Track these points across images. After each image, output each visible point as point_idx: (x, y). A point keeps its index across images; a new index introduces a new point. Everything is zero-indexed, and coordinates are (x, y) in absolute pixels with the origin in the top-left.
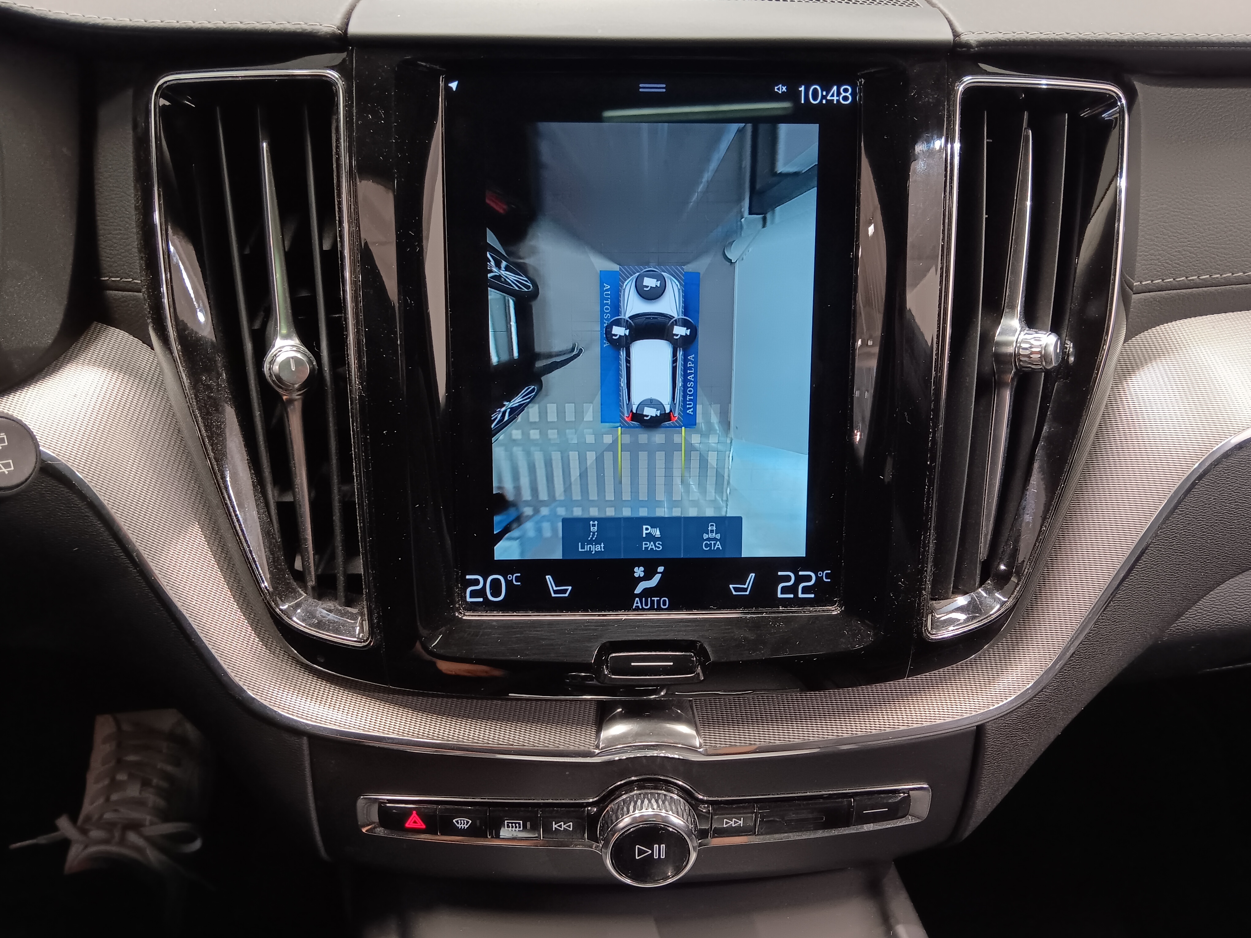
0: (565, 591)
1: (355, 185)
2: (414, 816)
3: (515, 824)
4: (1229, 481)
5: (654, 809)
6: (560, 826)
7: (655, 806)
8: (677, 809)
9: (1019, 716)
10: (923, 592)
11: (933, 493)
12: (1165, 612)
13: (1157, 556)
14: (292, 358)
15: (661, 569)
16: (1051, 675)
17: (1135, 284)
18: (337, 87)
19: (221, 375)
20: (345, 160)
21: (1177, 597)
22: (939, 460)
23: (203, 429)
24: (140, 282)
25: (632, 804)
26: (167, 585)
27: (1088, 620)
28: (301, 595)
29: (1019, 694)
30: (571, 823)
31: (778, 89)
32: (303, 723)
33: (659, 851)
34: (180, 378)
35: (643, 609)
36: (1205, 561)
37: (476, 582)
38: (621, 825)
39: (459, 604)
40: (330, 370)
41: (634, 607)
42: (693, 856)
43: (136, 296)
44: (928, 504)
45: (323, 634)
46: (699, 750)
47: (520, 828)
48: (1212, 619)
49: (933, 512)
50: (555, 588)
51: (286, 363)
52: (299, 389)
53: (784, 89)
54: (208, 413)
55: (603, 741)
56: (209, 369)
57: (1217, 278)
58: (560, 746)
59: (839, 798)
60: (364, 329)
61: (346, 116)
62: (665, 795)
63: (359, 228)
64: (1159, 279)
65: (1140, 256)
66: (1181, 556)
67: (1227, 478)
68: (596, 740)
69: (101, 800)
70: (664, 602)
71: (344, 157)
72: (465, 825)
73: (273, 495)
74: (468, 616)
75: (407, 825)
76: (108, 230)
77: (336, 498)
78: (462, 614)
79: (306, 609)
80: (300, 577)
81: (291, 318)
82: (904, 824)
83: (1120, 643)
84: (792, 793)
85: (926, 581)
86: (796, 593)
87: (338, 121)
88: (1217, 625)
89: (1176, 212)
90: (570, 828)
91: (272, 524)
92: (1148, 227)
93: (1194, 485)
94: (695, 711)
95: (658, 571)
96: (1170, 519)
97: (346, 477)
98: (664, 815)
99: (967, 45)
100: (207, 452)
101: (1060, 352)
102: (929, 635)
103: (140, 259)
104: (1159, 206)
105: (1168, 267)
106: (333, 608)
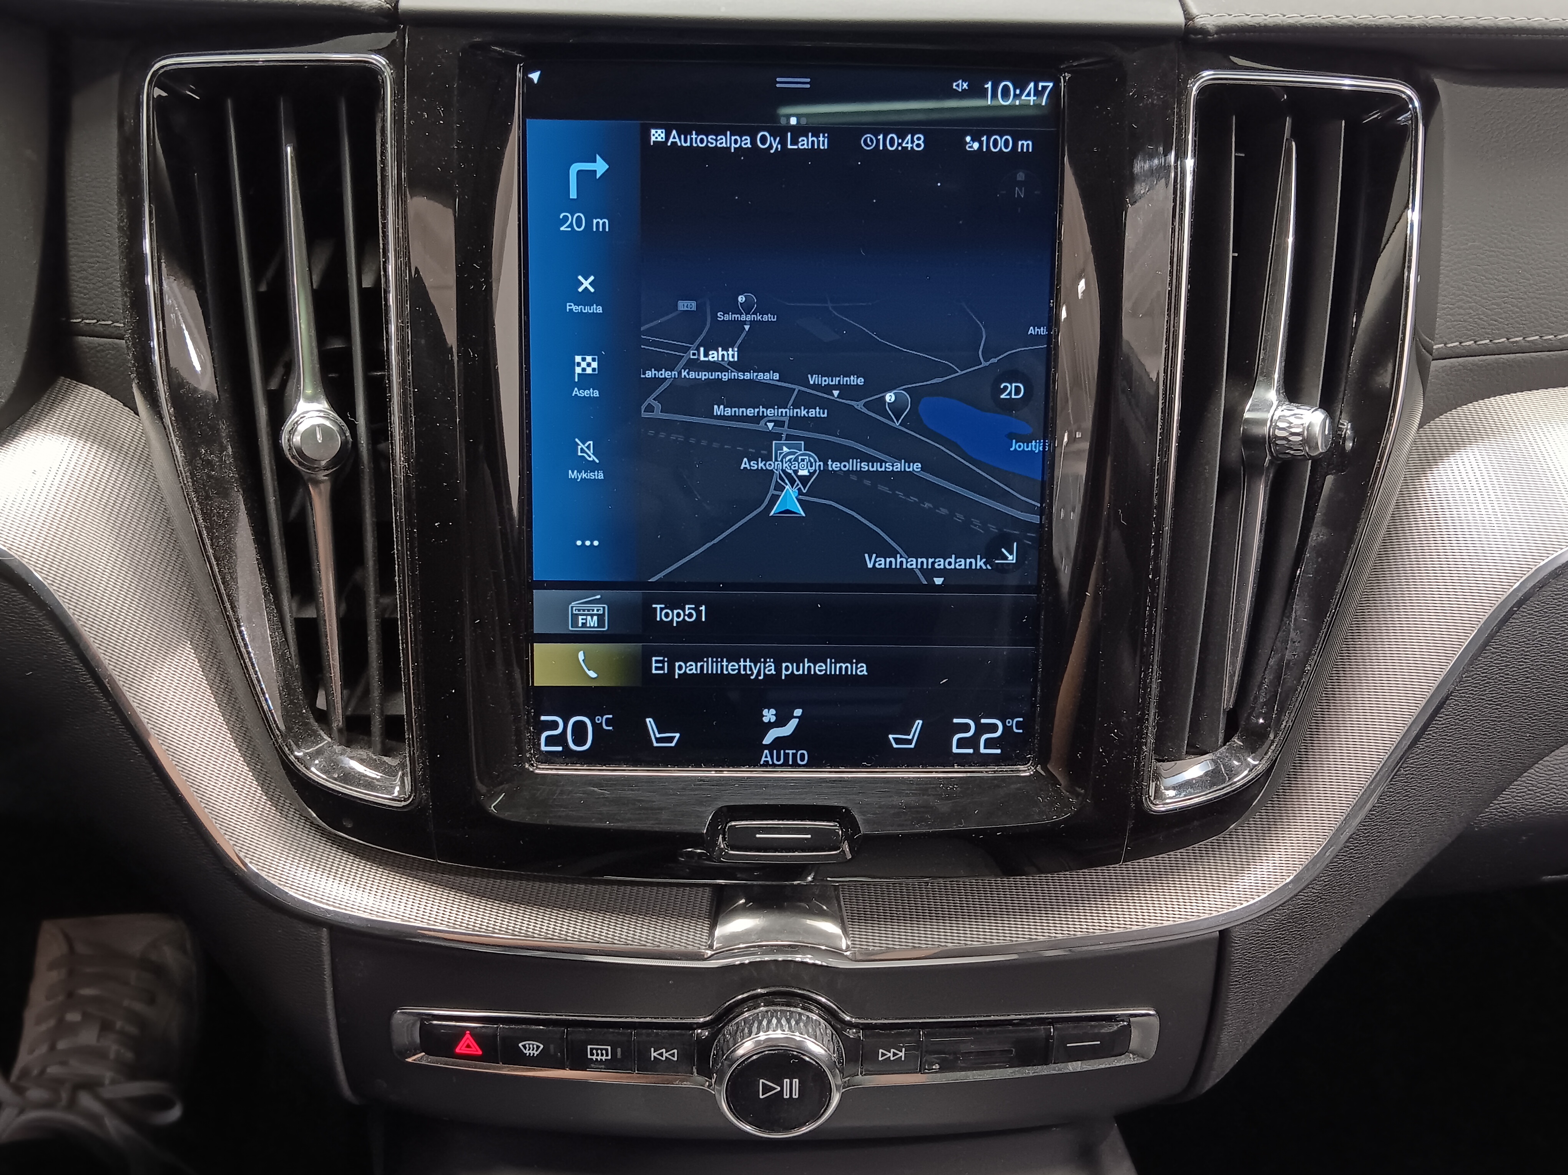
0: (670, 739)
1: (404, 202)
2: (468, 1038)
3: (601, 1051)
4: (1561, 610)
5: (784, 1031)
6: (661, 1054)
7: (786, 1028)
8: (816, 1032)
9: (1277, 920)
10: (1144, 747)
11: (1156, 616)
12: (1477, 786)
13: (1464, 709)
14: (319, 426)
15: (798, 712)
16: (1320, 866)
17: (1435, 347)
18: (383, 76)
19: (226, 449)
20: (392, 171)
21: (1494, 765)
22: (1164, 573)
23: (200, 517)
24: (122, 325)
25: (756, 1025)
26: (148, 723)
27: (1368, 793)
28: (323, 739)
29: (1275, 889)
30: (675, 1051)
31: (958, 86)
32: (323, 908)
33: (791, 1088)
34: (172, 451)
35: (774, 765)
36: (1530, 717)
37: (554, 725)
38: (740, 1052)
39: (531, 753)
40: (368, 444)
41: (762, 763)
42: (836, 1098)
43: (116, 344)
44: (1150, 631)
45: (351, 790)
46: (845, 953)
47: (607, 1055)
48: (1547, 799)
49: (1157, 643)
50: (658, 736)
51: (310, 433)
52: (326, 468)
53: (965, 86)
54: (208, 497)
55: (718, 938)
56: (211, 440)
57: (1550, 340)
58: (661, 945)
59: (1033, 1025)
60: (412, 390)
61: (394, 114)
62: (800, 1014)
63: (409, 259)
64: (1471, 340)
65: (1444, 309)
66: (1497, 709)
67: (1558, 606)
68: (709, 939)
69: (43, 1049)
70: (802, 755)
71: (392, 167)
72: (534, 1052)
73: (290, 608)
74: (543, 770)
75: (458, 1050)
76: (83, 256)
77: (372, 612)
78: (533, 766)
79: (330, 757)
80: (323, 718)
81: (318, 375)
82: (1124, 1064)
83: (1417, 826)
84: (970, 1017)
85: (1147, 733)
86: (976, 747)
87: (384, 120)
88: (1555, 808)
89: (1493, 251)
90: (674, 1057)
91: (288, 645)
92: (1454, 272)
93: (1511, 613)
94: (842, 903)
95: (795, 714)
96: (1480, 658)
97: (386, 586)
98: (798, 1039)
99: (1203, 31)
100: (205, 549)
101: (1329, 434)
102: (1151, 805)
103: (122, 296)
104: (1470, 244)
105: (1483, 324)
106: (365, 757)
